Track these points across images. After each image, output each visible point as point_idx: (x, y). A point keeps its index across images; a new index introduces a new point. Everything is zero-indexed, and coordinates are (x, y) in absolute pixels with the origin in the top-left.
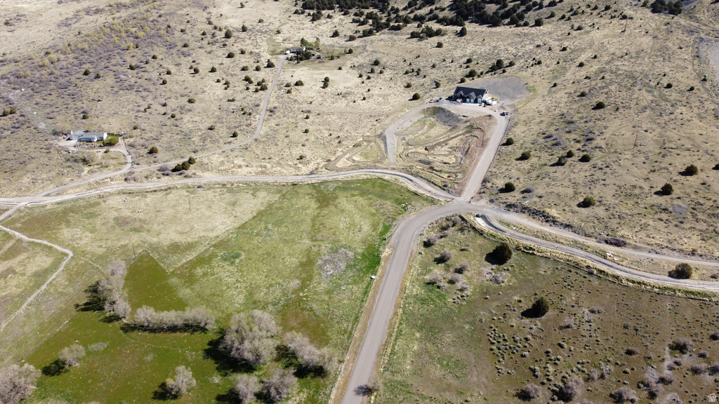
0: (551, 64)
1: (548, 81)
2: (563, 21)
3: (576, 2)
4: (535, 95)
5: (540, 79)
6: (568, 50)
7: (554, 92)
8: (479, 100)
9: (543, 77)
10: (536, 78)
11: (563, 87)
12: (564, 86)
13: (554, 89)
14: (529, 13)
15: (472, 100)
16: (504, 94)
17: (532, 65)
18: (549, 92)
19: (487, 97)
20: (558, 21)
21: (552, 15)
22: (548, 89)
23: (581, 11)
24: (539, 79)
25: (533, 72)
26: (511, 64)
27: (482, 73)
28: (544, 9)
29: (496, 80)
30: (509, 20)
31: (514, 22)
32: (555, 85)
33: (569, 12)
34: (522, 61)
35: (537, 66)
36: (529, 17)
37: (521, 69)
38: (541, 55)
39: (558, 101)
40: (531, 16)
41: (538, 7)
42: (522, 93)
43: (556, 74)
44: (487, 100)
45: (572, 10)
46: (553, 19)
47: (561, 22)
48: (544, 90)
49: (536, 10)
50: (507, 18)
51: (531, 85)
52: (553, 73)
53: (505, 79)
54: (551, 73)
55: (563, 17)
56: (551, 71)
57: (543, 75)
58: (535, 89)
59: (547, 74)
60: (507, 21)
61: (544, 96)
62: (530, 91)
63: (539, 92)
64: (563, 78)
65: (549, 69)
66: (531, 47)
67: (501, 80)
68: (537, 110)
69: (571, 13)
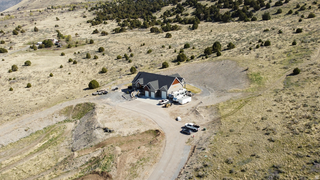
0: (284, 45)
1: (282, 66)
2: (290, 15)
3: (301, 1)
4: (259, 89)
5: (268, 63)
6: (304, 32)
7: (297, 84)
8: (164, 94)
9: (273, 61)
10: (262, 61)
11: (313, 76)
12: (314, 73)
13: (295, 78)
14: (257, 12)
15: (153, 94)
16: (211, 85)
17: (257, 47)
18: (287, 84)
19: (175, 90)
20: (285, 16)
21: (279, 12)
22: (283, 78)
23: (307, 7)
24: (266, 64)
25: (258, 54)
26: (230, 46)
27: (192, 58)
28: (271, 9)
29: (206, 65)
30: (238, 18)
31: (242, 19)
32: (296, 72)
33: (295, 8)
34: (244, 44)
35: (265, 48)
36: (257, 15)
37: (240, 52)
38: (269, 38)
39: (310, 103)
40: (259, 14)
41: (265, 7)
42: (238, 84)
43: (293, 57)
44: (175, 93)
45: (298, 6)
46: (280, 14)
47: (287, 17)
48: (277, 79)
49: (263, 9)
50: (237, 17)
51: (255, 71)
52: (289, 55)
53: (218, 63)
54: (285, 55)
55: (290, 12)
56: (285, 53)
57: (273, 58)
58: (260, 79)
59: (279, 57)
60: (237, 19)
61: (277, 92)
62: (251, 81)
63: (267, 83)
64: (306, 62)
65: (282, 51)
66: (257, 32)
67: (211, 65)
68: (262, 126)
69: (298, 9)
